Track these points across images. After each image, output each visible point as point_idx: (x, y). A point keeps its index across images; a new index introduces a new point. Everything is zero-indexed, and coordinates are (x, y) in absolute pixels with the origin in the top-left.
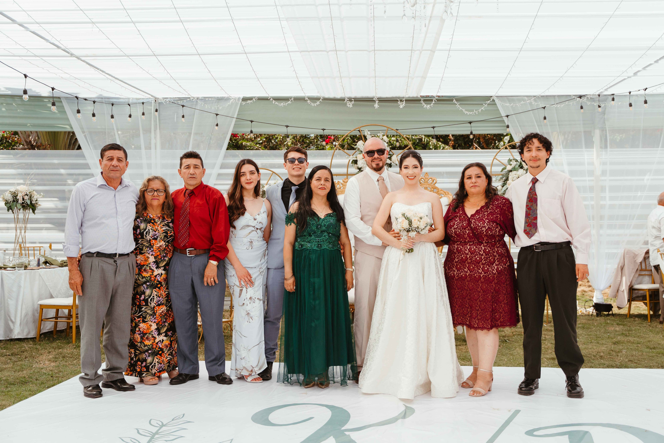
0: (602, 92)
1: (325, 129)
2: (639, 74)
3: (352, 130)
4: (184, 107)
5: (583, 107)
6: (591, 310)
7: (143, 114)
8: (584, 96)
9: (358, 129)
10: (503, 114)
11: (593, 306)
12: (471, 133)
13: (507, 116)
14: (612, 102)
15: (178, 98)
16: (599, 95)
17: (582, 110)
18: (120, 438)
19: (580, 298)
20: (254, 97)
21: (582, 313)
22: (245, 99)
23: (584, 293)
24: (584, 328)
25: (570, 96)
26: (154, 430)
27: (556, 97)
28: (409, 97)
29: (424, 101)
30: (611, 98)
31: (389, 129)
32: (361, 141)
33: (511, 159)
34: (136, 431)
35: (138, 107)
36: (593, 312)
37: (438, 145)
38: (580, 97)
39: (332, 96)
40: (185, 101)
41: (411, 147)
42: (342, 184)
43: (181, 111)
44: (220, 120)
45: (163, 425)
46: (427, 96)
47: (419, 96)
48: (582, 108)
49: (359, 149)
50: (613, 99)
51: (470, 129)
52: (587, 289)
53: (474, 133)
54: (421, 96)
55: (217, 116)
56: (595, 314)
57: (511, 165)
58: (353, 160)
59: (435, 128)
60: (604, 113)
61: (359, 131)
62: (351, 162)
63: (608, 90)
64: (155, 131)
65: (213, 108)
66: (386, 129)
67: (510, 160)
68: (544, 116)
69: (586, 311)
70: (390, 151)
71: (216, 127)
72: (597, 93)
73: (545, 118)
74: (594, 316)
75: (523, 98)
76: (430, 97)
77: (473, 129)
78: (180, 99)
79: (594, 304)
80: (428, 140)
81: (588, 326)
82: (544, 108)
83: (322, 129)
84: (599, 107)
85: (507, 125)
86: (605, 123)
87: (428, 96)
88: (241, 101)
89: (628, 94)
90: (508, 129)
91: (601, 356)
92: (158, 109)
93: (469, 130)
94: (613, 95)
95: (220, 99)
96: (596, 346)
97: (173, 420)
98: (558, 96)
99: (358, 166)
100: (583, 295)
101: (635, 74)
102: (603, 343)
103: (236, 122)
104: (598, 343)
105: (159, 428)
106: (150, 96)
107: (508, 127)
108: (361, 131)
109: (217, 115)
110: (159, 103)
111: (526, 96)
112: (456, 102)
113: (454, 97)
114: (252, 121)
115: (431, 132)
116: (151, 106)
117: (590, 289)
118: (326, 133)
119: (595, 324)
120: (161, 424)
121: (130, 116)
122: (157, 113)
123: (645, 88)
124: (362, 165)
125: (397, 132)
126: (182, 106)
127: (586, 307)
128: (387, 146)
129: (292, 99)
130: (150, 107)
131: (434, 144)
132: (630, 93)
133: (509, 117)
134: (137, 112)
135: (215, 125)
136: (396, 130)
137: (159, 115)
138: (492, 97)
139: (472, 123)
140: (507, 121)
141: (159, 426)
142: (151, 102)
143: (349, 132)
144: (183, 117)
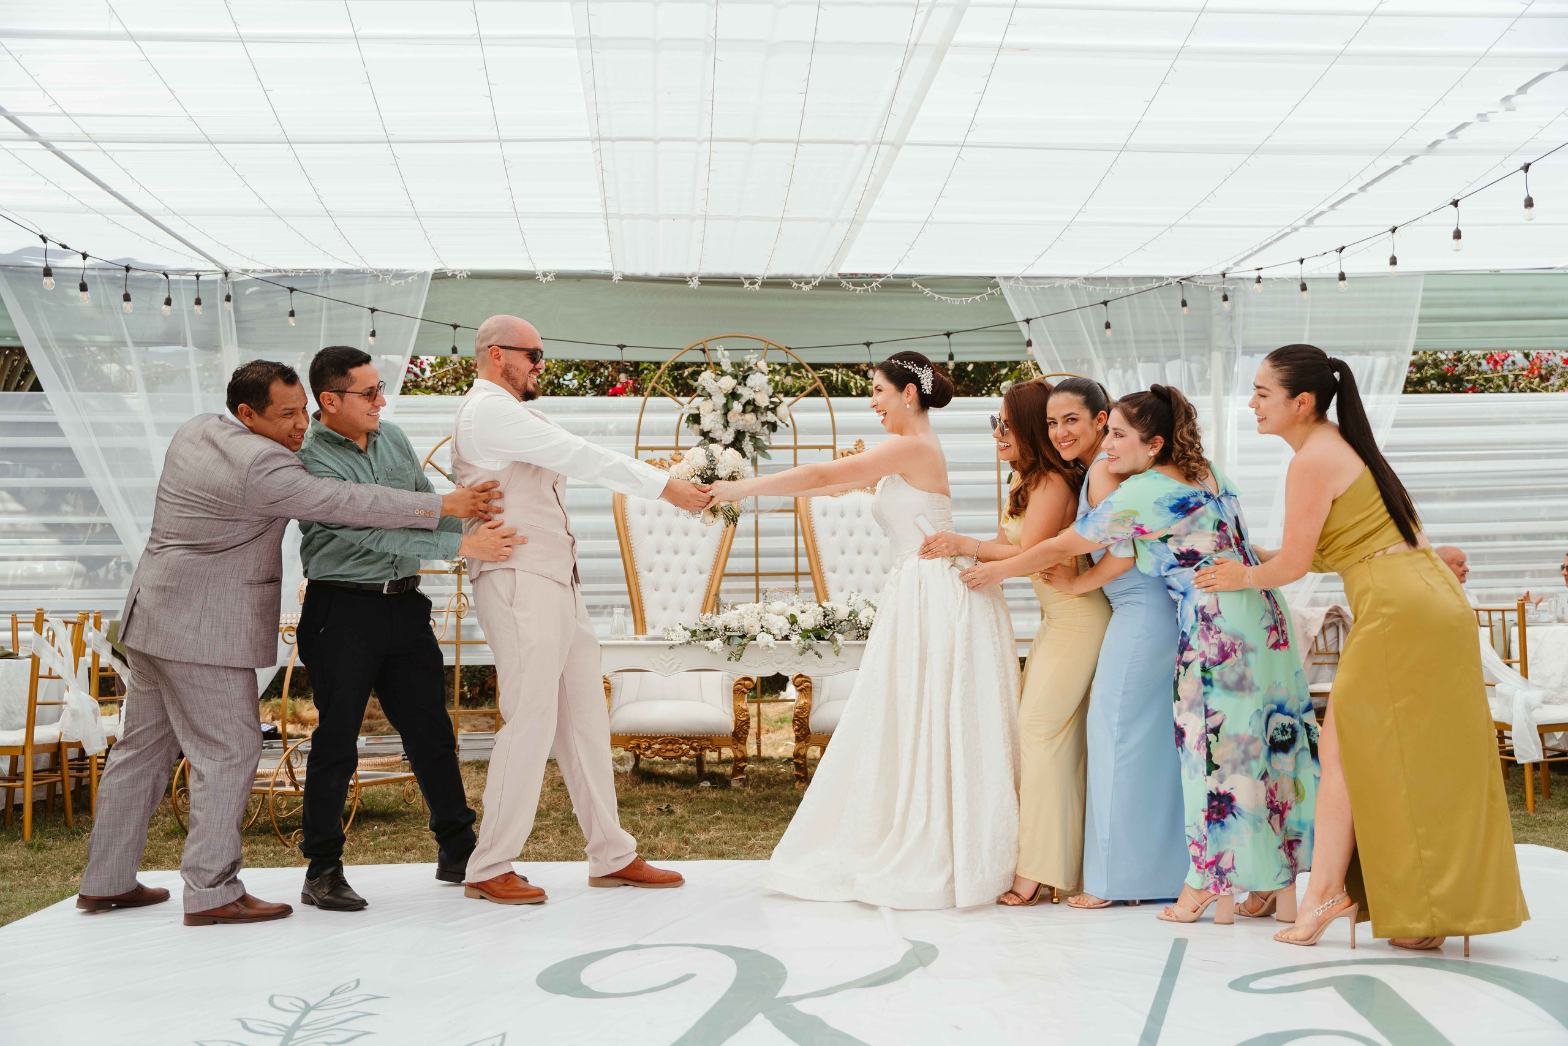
0: (1228, 269)
1: (625, 346)
2: (1316, 222)
3: (686, 346)
4: (294, 292)
5: (1188, 303)
7: (198, 302)
8: (1189, 278)
9: (701, 347)
10: (1019, 316)
12: (951, 357)
13: (1028, 321)
16: (1224, 275)
17: (1185, 309)
18: (197, 1042)
22: (439, 276)
25: (1161, 278)
26: (289, 1020)
27: (1130, 281)
31: (771, 346)
32: (708, 372)
34: (240, 1025)
38: (1180, 281)
39: (640, 271)
41: (819, 387)
43: (284, 302)
45: (308, 1008)
46: (851, 274)
47: (836, 275)
48: (1184, 304)
49: (704, 389)
50: (1259, 280)
51: (948, 348)
53: (957, 359)
54: (839, 274)
55: (372, 312)
58: (691, 415)
59: (871, 346)
60: (1231, 317)
61: (700, 349)
62: (685, 418)
63: (1241, 264)
65: (367, 295)
66: (762, 345)
68: (1106, 321)
70: (774, 394)
71: (371, 340)
72: (1218, 271)
73: (1108, 326)
77: (954, 350)
78: (285, 273)
80: (845, 378)
82: (1105, 303)
83: (618, 346)
84: (1225, 299)
85: (1027, 339)
86: (1232, 337)
87: (856, 275)
88: (430, 278)
90: (1029, 349)
92: (231, 294)
94: (1260, 269)
97: (332, 994)
98: (1134, 279)
99: (701, 427)
101: (1310, 221)
103: (421, 327)
105: (299, 1015)
106: (212, 264)
107: (1029, 344)
108: (706, 351)
109: (373, 310)
110: (234, 283)
113: (912, 277)
114: (455, 327)
116: (216, 286)
118: (629, 355)
120: (302, 1005)
121: (168, 302)
122: (229, 306)
123: (1340, 246)
124: (712, 426)
125: (787, 354)
126: (289, 291)
128: (768, 384)
130: (213, 289)
131: (861, 385)
132: (1301, 261)
133: (1031, 321)
135: (369, 333)
136: (790, 349)
137: (236, 310)
138: (995, 277)
139: (951, 336)
140: (1026, 332)
141: (298, 1009)
142: (215, 282)
143: (679, 352)
144: (292, 314)
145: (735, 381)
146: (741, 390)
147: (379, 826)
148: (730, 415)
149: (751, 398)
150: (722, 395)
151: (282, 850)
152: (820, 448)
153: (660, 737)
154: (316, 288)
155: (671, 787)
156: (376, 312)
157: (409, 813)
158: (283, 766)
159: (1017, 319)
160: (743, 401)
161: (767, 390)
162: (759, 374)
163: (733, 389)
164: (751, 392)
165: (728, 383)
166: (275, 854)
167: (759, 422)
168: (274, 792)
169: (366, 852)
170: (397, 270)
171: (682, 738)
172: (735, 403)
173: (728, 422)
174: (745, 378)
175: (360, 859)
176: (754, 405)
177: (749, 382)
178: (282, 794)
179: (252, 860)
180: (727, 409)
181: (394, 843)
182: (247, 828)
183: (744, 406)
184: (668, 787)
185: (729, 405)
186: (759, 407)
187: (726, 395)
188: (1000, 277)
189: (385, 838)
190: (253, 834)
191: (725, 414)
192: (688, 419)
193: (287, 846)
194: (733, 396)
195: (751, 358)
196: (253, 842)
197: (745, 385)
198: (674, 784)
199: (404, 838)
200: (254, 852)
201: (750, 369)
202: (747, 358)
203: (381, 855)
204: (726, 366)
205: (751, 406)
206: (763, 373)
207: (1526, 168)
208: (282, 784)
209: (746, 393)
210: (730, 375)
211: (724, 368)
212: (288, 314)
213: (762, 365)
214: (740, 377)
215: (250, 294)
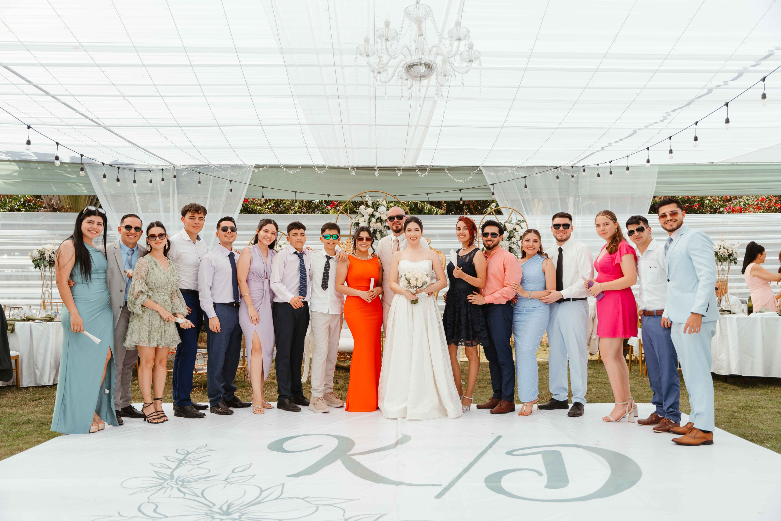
0: (575, 164)
1: (330, 195)
2: (605, 149)
3: (354, 196)
4: (200, 174)
7: (163, 180)
8: (560, 167)
9: (360, 195)
10: (489, 183)
12: (461, 199)
13: (493, 184)
14: (583, 172)
15: (195, 165)
16: (572, 167)
18: (151, 464)
20: (266, 165)
22: (257, 167)
25: (547, 167)
26: (181, 457)
28: (406, 167)
29: (419, 170)
30: (582, 169)
31: (388, 195)
32: (363, 206)
34: (165, 458)
35: (157, 173)
37: (432, 209)
38: (556, 168)
39: (336, 165)
40: (202, 168)
42: (345, 244)
43: (196, 177)
44: (234, 185)
45: (188, 453)
46: (421, 166)
47: (415, 166)
48: (558, 177)
49: (361, 213)
50: (584, 171)
51: (459, 195)
53: (463, 199)
54: (416, 166)
59: (427, 195)
60: (577, 183)
61: (360, 196)
62: (353, 224)
63: (580, 162)
64: (173, 195)
65: (229, 175)
66: (385, 195)
68: (525, 184)
71: (230, 192)
72: (571, 165)
73: (526, 187)
75: (507, 168)
76: (424, 166)
77: (463, 195)
78: (197, 166)
80: (423, 205)
82: (525, 177)
83: (326, 195)
84: (573, 177)
85: (492, 192)
86: (578, 191)
87: (423, 166)
88: (253, 168)
89: (597, 166)
90: (493, 196)
92: (176, 175)
93: (459, 197)
94: (584, 166)
95: (234, 167)
97: (197, 449)
98: (537, 167)
101: (602, 149)
103: (248, 187)
105: (185, 455)
106: (168, 164)
107: (493, 194)
108: (362, 197)
110: (177, 170)
111: (509, 167)
112: (447, 172)
113: (446, 167)
114: (263, 187)
115: (424, 198)
116: (170, 172)
118: (331, 198)
120: (187, 452)
121: (151, 181)
122: (175, 179)
123: (611, 160)
125: (395, 198)
126: (198, 173)
128: (386, 210)
129: (300, 167)
130: (168, 174)
131: (429, 208)
132: (598, 165)
134: (157, 177)
135: (229, 190)
136: (395, 196)
137: (178, 181)
138: (479, 167)
139: (461, 191)
140: (492, 189)
141: (185, 454)
142: (170, 169)
143: (351, 198)
145: (373, 210)
146: (375, 213)
148: (371, 223)
149: (379, 216)
154: (209, 171)
155: (342, 372)
156: (232, 182)
157: (239, 381)
160: (376, 217)
162: (383, 207)
163: (372, 213)
164: (380, 214)
165: (370, 210)
167: (383, 226)
170: (240, 165)
171: (347, 353)
172: (373, 218)
173: (370, 226)
174: (377, 208)
176: (381, 219)
177: (379, 210)
180: (370, 221)
183: (377, 220)
184: (341, 372)
185: (371, 220)
186: (383, 220)
187: (369, 215)
188: (482, 167)
191: (369, 223)
192: (355, 224)
194: (372, 215)
195: (380, 200)
197: (377, 211)
198: (344, 371)
201: (379, 204)
202: (378, 200)
204: (370, 203)
205: (379, 220)
206: (384, 206)
207: (670, 138)
209: (377, 215)
210: (371, 207)
211: (369, 204)
212: (198, 182)
213: (384, 203)
214: (375, 208)
215: (183, 175)
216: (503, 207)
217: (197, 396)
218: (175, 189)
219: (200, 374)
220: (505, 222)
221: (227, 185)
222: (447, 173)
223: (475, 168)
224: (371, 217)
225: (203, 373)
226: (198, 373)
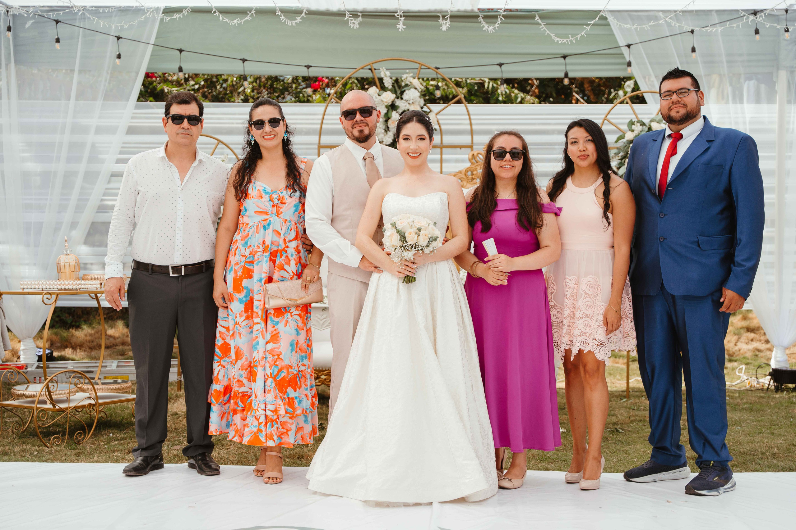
0: (791, 5)
1: (311, 66)
3: (358, 66)
4: (59, 23)
5: (760, 31)
6: (766, 381)
8: (762, 11)
9: (369, 67)
10: (622, 42)
11: (770, 374)
12: (566, 75)
13: (629, 46)
15: (48, 6)
16: (787, 11)
17: (757, 36)
19: (750, 361)
20: (186, 8)
21: (751, 386)
22: (168, 11)
23: (757, 353)
24: (751, 410)
25: (737, 11)
27: (714, 13)
28: (458, 11)
29: (485, 17)
31: (423, 67)
32: (374, 87)
33: (633, 120)
36: (769, 385)
38: (755, 13)
39: (322, 6)
40: (61, 12)
41: (460, 99)
43: (52, 31)
44: (124, 47)
46: (489, 9)
47: (476, 10)
48: (757, 32)
51: (563, 68)
52: (763, 346)
53: (571, 75)
54: (479, 9)
55: (118, 40)
56: (773, 387)
57: (633, 131)
59: (503, 66)
61: (370, 69)
64: (7, 65)
65: (114, 26)
66: (417, 66)
67: (632, 123)
68: (692, 46)
69: (758, 383)
70: (425, 105)
71: (117, 60)
72: (784, 7)
73: (693, 50)
74: (772, 390)
75: (657, 14)
76: (494, 10)
77: (569, 68)
78: (52, 9)
79: (771, 371)
80: (495, 85)
81: (758, 406)
82: (692, 32)
83: (305, 66)
84: (787, 31)
85: (628, 60)
87: (492, 9)
88: (161, 13)
90: (629, 69)
91: (774, 454)
92: (11, 25)
93: (561, 71)
95: (124, 11)
96: (767, 438)
98: (718, 11)
100: (757, 356)
102: (780, 434)
103: (153, 51)
104: (772, 433)
107: (629, 64)
108: (373, 70)
109: (119, 38)
110: (14, 16)
111: (662, 11)
112: (540, 21)
113: (536, 11)
114: (181, 51)
115: (497, 72)
117: (768, 346)
118: (313, 72)
119: (772, 404)
122: (10, 34)
125: (437, 73)
126: (55, 22)
127: (758, 376)
128: (420, 97)
129: (253, 12)
133: (631, 47)
135: (116, 56)
136: (437, 68)
137: (15, 37)
138: (601, 11)
139: (567, 58)
140: (627, 54)
143: (354, 70)
144: (58, 40)
145: (394, 96)
146: (398, 103)
147: (113, 434)
148: (390, 122)
149: (406, 108)
150: (384, 106)
151: (44, 450)
152: (461, 147)
153: (326, 370)
154: (75, 19)
156: (121, 39)
158: (44, 390)
159: (621, 45)
160: (400, 111)
161: (419, 102)
162: (413, 90)
163: (393, 102)
164: (407, 104)
165: (389, 97)
166: (39, 452)
168: (37, 408)
169: (100, 453)
170: (136, 7)
172: (394, 112)
173: (388, 128)
174: (402, 93)
175: (96, 458)
177: (405, 96)
178: (43, 410)
179: (22, 456)
180: (387, 118)
181: (121, 447)
182: (23, 432)
185: (389, 115)
187: (387, 107)
188: (607, 11)
189: (116, 442)
190: (26, 437)
191: (386, 121)
193: (48, 447)
194: (393, 107)
195: (407, 77)
196: (24, 443)
197: (402, 99)
199: (129, 443)
200: (23, 451)
201: (407, 85)
202: (404, 76)
203: (111, 456)
204: (388, 83)
206: (416, 89)
208: (44, 402)
209: (402, 105)
210: (391, 90)
211: (386, 85)
212: (55, 40)
213: (416, 82)
214: (399, 92)
215: (27, 26)
216: (647, 90)
217: (56, 451)
218: (10, 54)
219: (62, 411)
220: (651, 121)
221: (111, 47)
222: (539, 24)
223: (593, 14)
224: (390, 111)
225: (67, 409)
226: (57, 407)
